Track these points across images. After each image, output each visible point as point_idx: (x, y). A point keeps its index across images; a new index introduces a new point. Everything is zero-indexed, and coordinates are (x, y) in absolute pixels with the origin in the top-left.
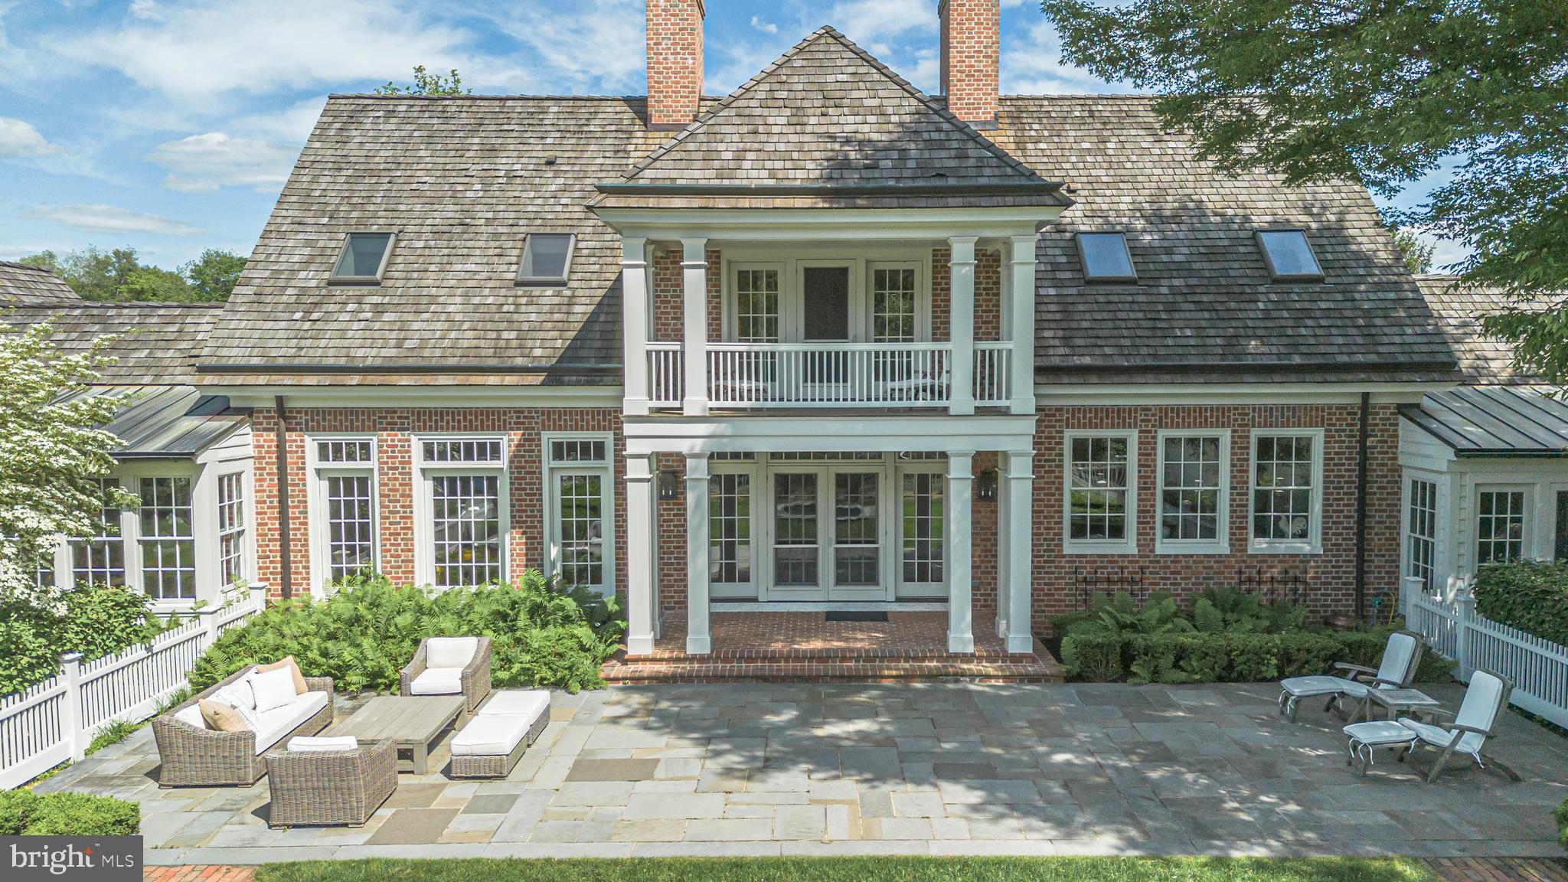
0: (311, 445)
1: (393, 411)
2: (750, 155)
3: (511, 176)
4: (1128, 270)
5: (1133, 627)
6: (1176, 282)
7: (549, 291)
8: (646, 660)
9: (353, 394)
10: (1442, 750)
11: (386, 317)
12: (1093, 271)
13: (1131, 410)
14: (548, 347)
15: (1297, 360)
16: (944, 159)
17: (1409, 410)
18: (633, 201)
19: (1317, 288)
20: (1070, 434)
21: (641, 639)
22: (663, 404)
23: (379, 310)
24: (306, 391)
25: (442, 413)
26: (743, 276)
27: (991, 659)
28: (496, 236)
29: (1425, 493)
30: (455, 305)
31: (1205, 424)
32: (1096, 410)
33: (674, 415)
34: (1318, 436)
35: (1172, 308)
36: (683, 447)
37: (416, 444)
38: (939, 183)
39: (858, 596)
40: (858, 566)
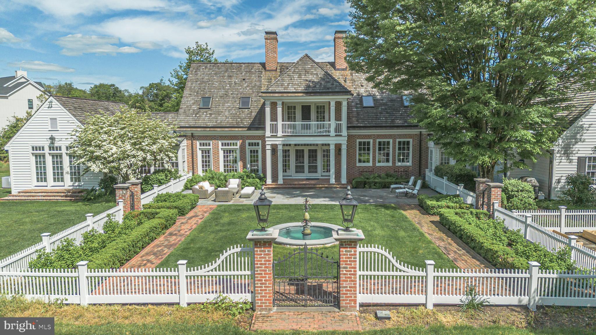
0: (198, 143)
1: (215, 136)
2: (291, 85)
3: (235, 83)
4: (372, 105)
5: (368, 179)
6: (383, 107)
7: (246, 110)
8: (270, 185)
9: (208, 132)
10: (410, 193)
11: (213, 116)
12: (365, 105)
13: (371, 135)
14: (247, 122)
15: (406, 124)
16: (329, 85)
18: (268, 95)
20: (358, 141)
21: (269, 181)
22: (273, 134)
23: (211, 114)
24: (198, 132)
25: (225, 136)
26: (288, 107)
27: (338, 185)
28: (233, 97)
29: (432, 151)
30: (227, 113)
31: (387, 138)
32: (364, 135)
33: (276, 136)
34: (411, 140)
35: (381, 113)
36: (277, 143)
37: (220, 143)
38: (328, 90)
39: (313, 175)
40: (313, 169)
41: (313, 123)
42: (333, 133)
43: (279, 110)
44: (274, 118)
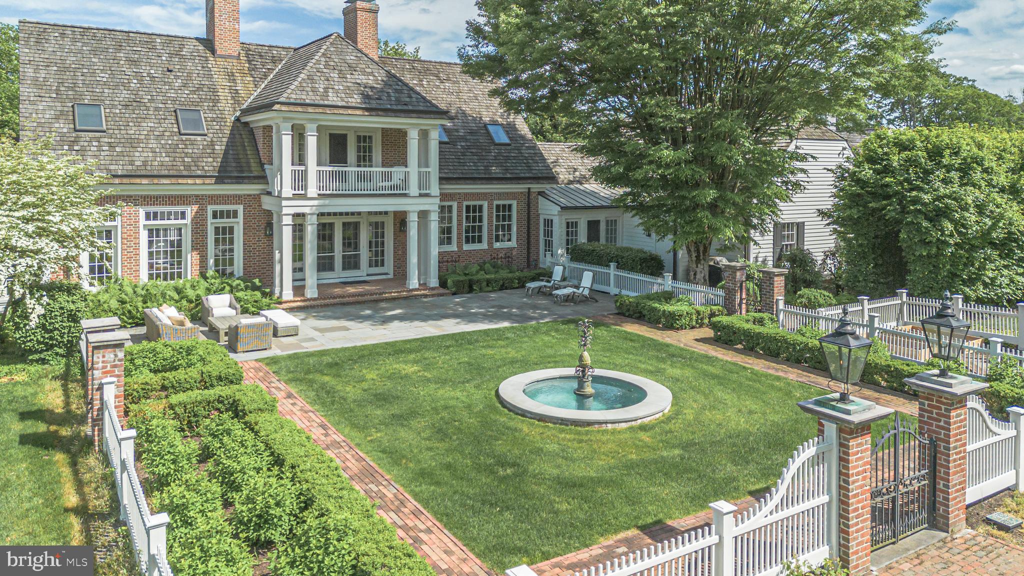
1: (132, 196)
2: (330, 91)
4: (444, 137)
5: (469, 274)
6: (463, 144)
7: (199, 138)
8: (291, 301)
10: (579, 295)
11: (117, 149)
13: (455, 194)
14: (210, 166)
15: (509, 176)
16: (404, 97)
17: (541, 194)
19: (509, 147)
21: (288, 294)
22: (297, 192)
23: (111, 145)
25: (157, 197)
27: (424, 290)
29: (549, 223)
30: (153, 144)
31: (479, 200)
33: (304, 197)
34: (514, 203)
35: (464, 154)
36: (306, 210)
37: (142, 213)
38: (405, 108)
39: (351, 275)
40: (351, 263)
41: (352, 169)
42: (414, 190)
43: (312, 142)
44: (300, 158)
